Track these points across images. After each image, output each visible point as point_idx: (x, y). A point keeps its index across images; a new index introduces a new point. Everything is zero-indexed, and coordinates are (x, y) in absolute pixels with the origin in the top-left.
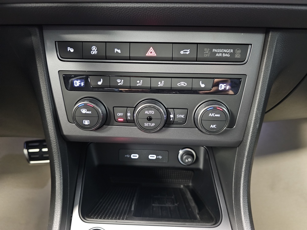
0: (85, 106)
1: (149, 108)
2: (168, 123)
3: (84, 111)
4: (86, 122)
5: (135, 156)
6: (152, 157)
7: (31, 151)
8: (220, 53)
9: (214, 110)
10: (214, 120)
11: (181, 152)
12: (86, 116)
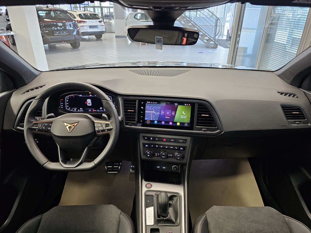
0: (148, 152)
1: (163, 153)
2: (168, 157)
3: (148, 153)
4: (148, 155)
5: (158, 167)
6: (164, 168)
7: (108, 167)
8: (180, 141)
9: (179, 154)
10: (179, 157)
11: (173, 166)
12: (149, 154)
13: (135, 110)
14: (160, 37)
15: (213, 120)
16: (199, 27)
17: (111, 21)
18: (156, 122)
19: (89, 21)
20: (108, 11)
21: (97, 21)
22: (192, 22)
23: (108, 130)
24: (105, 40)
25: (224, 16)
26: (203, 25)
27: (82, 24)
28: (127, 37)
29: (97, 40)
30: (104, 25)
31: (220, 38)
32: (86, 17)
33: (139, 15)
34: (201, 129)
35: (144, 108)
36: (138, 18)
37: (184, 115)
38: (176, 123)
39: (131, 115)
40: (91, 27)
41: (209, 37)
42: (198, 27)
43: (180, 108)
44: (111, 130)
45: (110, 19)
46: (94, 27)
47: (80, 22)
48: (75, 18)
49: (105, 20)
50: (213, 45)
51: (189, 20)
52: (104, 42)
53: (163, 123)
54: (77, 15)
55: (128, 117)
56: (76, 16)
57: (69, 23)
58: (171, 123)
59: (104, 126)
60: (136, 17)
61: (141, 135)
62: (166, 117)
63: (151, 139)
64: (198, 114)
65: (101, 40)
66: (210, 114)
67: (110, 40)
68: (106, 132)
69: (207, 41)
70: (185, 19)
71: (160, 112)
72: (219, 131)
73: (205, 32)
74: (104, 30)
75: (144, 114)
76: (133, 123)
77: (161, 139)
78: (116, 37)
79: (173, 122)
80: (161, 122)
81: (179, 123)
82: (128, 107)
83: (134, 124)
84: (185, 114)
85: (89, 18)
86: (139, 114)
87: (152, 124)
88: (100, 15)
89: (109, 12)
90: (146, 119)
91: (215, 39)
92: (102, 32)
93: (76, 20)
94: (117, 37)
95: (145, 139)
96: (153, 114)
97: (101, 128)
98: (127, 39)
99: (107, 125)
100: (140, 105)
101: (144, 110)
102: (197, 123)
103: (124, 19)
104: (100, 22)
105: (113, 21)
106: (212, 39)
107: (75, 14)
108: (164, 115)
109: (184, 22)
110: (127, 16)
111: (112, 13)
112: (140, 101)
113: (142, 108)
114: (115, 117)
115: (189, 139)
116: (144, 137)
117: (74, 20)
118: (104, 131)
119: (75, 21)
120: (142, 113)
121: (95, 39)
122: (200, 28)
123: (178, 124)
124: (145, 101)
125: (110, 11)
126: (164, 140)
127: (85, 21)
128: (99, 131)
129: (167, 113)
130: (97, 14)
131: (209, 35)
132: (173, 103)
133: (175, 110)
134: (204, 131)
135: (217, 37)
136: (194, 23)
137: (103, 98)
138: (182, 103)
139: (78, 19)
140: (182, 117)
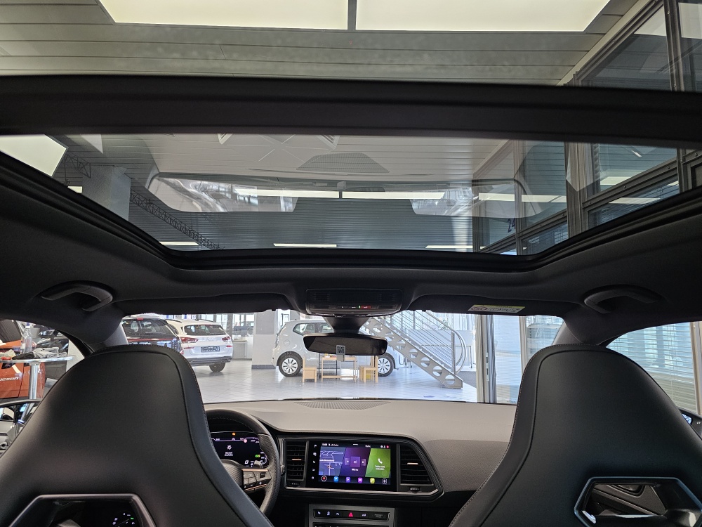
13: (303, 458)
14: (342, 346)
15: (426, 473)
16: (420, 347)
17: (246, 338)
18: (336, 479)
19: (203, 339)
20: (242, 320)
21: (218, 339)
22: (407, 339)
23: (264, 482)
24: (229, 374)
25: (468, 328)
26: (429, 344)
27: (189, 344)
28: (275, 368)
29: (211, 375)
30: (232, 345)
31: (466, 368)
32: (199, 331)
33: (302, 326)
34: (408, 489)
35: (318, 454)
36: (301, 331)
37: (380, 465)
38: (369, 478)
39: (295, 468)
40: (204, 349)
41: (443, 365)
42: (418, 348)
43: (373, 452)
44: (267, 481)
45: (244, 335)
46: (211, 349)
47: (185, 340)
48: (177, 332)
49: (234, 337)
50: (453, 382)
51: (399, 334)
52: (226, 377)
53: (348, 479)
54: (182, 328)
55: (292, 471)
56: (179, 330)
57: (165, 342)
58: (360, 480)
59: (258, 476)
60: (297, 329)
61: (312, 507)
62: (353, 469)
63: (329, 514)
64: (402, 462)
65: (222, 374)
66: (420, 462)
67: (241, 373)
68: (261, 486)
69: (440, 373)
70: (392, 333)
71: (343, 461)
72: (436, 490)
73: (434, 357)
74: (231, 355)
75: (317, 466)
76: (299, 482)
77: (344, 515)
78: (252, 368)
79: (364, 478)
80: (345, 478)
81: (373, 479)
82: (293, 453)
83: (300, 484)
84: (381, 463)
85: (203, 333)
86: (310, 466)
87: (330, 483)
88: (225, 327)
89: (245, 322)
90: (320, 473)
91: (454, 370)
92: (227, 359)
93: (179, 336)
94: (254, 367)
95: (317, 516)
96: (333, 465)
97: (253, 480)
98: (275, 372)
99: (263, 475)
100: (311, 450)
101: (317, 458)
102: (403, 477)
103: (272, 333)
104: (225, 339)
105: (250, 339)
106: (449, 370)
107: (177, 326)
108: (350, 466)
109: (391, 338)
110: (279, 328)
111: (250, 323)
112: (312, 443)
113: (315, 454)
114: (275, 460)
115: (391, 512)
116: (316, 511)
117: (174, 337)
118: (256, 484)
119: (178, 338)
120: (314, 464)
121: (208, 373)
122: (423, 349)
123: (372, 481)
124: (319, 443)
125: (247, 320)
126: (351, 515)
127: (194, 339)
128: (248, 486)
129: (355, 462)
130: (220, 324)
131: (442, 363)
132: (362, 444)
133: (367, 457)
134: (413, 491)
135: (458, 368)
136: (410, 340)
137: (260, 432)
138: (376, 445)
139: (182, 334)
140: (378, 468)
